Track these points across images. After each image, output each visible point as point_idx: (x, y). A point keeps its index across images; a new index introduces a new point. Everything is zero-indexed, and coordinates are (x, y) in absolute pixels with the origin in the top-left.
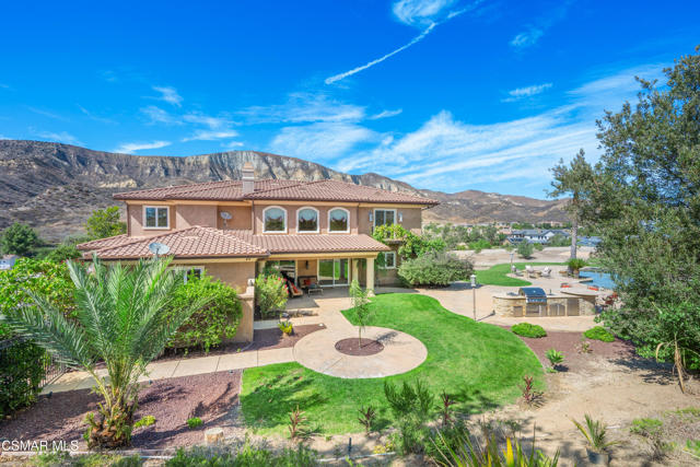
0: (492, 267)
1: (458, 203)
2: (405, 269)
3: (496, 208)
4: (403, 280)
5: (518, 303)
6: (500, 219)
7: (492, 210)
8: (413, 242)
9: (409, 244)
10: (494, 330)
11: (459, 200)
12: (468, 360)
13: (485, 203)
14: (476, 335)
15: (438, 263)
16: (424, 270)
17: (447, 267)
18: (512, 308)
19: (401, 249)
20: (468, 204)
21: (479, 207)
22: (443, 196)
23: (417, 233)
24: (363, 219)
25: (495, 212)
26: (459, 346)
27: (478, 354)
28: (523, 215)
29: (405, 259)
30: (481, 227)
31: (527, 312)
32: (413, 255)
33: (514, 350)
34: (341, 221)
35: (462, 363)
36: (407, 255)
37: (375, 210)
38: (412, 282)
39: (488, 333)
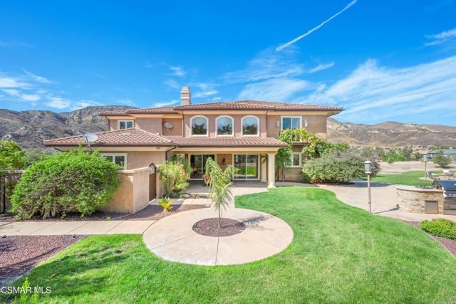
0: (402, 173)
1: (376, 132)
2: (308, 167)
3: (413, 134)
4: (306, 176)
5: (431, 198)
6: (417, 143)
7: (409, 136)
8: (317, 144)
9: (313, 144)
10: (392, 224)
11: (378, 130)
12: (342, 258)
13: (402, 131)
14: (365, 228)
15: (339, 160)
16: (324, 167)
17: (349, 164)
18: (423, 203)
19: (305, 149)
20: (386, 133)
21: (397, 134)
22: (364, 127)
23: (321, 136)
24: (271, 125)
25: (412, 138)
26: (337, 239)
27: (362, 253)
28: (440, 140)
29: (309, 158)
30: (398, 149)
31: (445, 209)
32: (317, 154)
33: (421, 254)
34: (253, 126)
35: (330, 263)
36: (310, 155)
37: (282, 117)
38: (313, 178)
39: (383, 227)
